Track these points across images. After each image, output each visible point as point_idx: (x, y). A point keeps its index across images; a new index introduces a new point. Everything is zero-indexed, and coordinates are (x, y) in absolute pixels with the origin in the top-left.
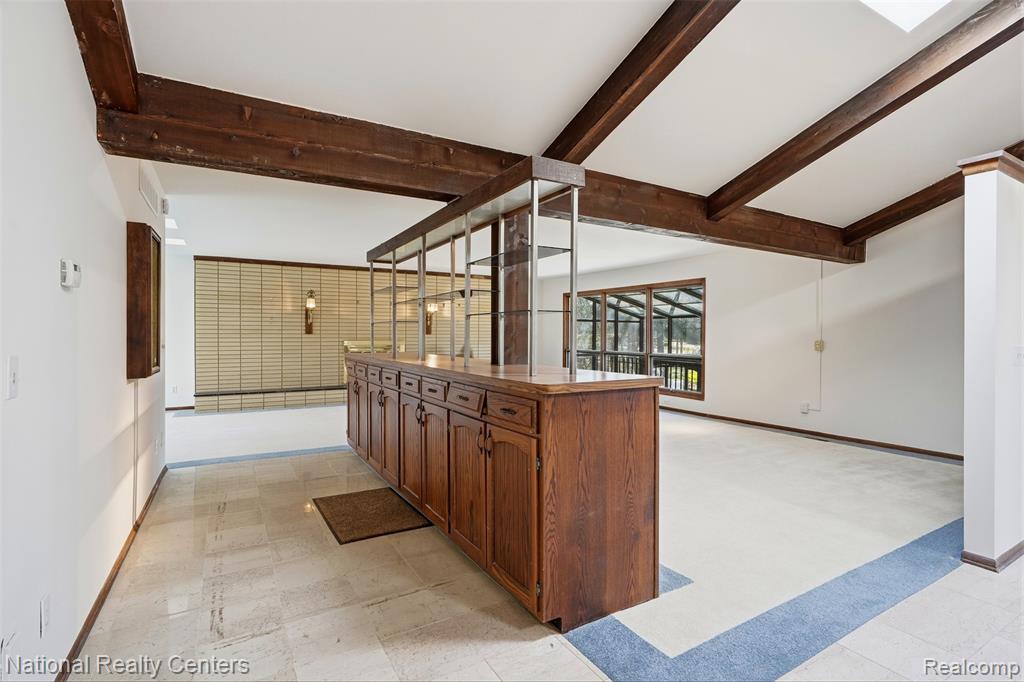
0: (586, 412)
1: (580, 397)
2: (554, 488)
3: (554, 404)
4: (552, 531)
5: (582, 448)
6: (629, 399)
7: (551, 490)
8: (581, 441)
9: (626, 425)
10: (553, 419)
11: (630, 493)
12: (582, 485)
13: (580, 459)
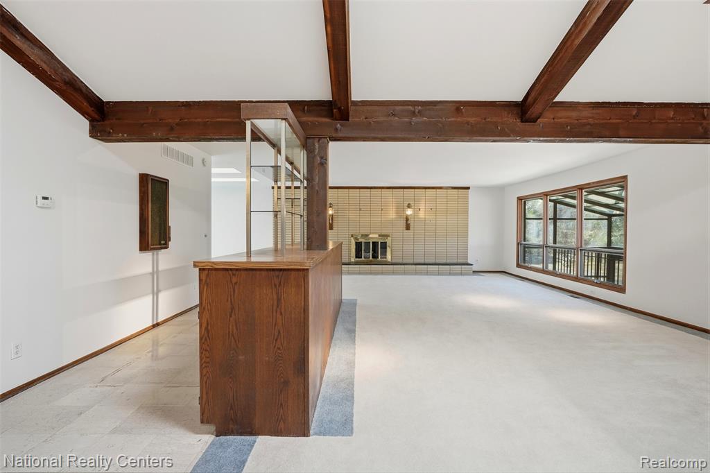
0: (236, 283)
1: (230, 272)
2: (208, 332)
3: (208, 275)
4: (207, 363)
5: (232, 309)
6: (278, 276)
7: (206, 335)
8: (232, 304)
9: (275, 297)
10: (207, 286)
11: (279, 349)
12: (233, 335)
13: (231, 316)
